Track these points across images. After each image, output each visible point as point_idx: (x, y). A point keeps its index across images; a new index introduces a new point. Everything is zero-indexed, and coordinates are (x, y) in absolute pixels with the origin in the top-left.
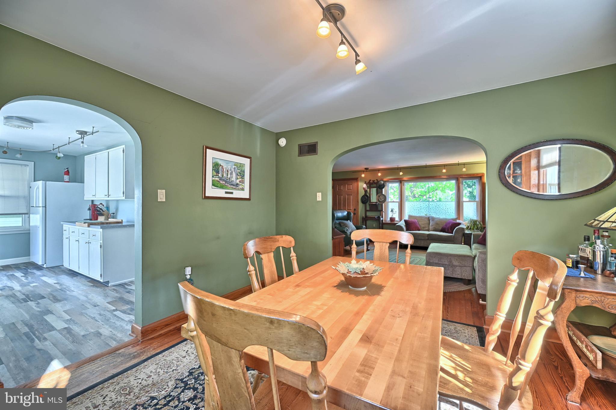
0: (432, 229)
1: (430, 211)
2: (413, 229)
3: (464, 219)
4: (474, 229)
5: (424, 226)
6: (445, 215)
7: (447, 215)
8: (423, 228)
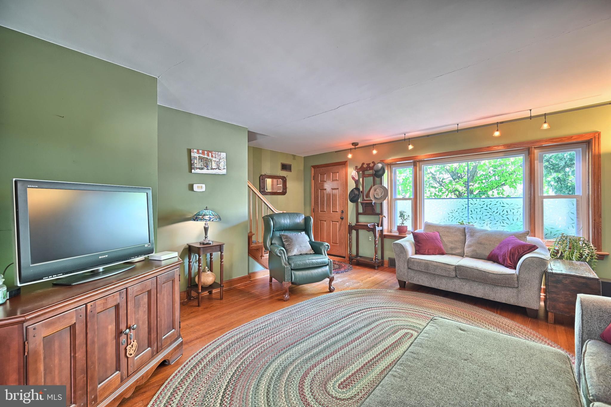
0: (469, 254)
1: (470, 216)
2: (428, 252)
3: (544, 234)
4: (571, 259)
5: (453, 245)
6: (502, 224)
7: (505, 224)
8: (452, 249)
